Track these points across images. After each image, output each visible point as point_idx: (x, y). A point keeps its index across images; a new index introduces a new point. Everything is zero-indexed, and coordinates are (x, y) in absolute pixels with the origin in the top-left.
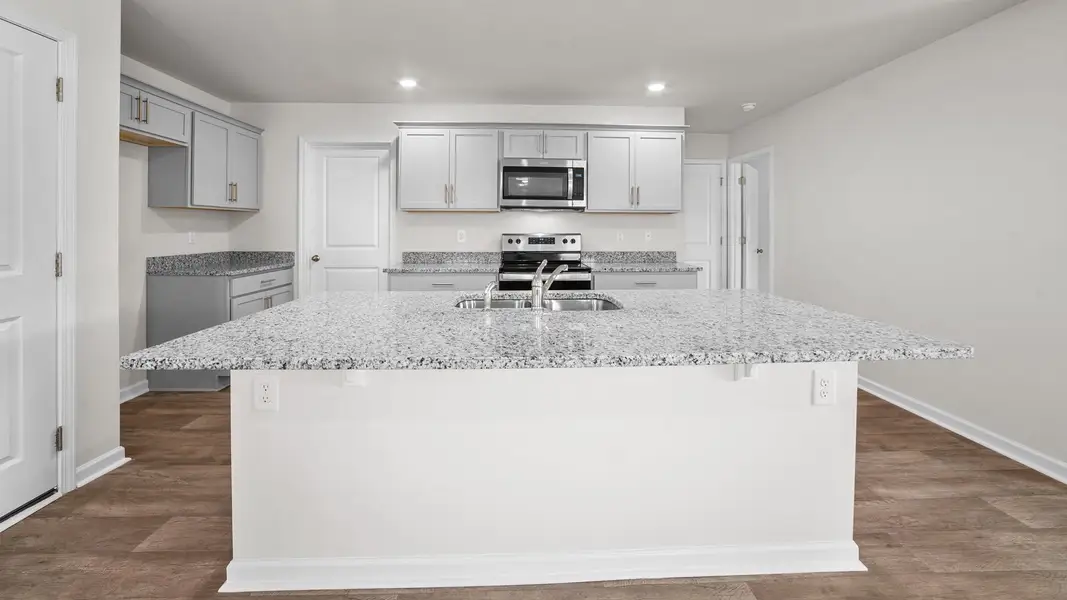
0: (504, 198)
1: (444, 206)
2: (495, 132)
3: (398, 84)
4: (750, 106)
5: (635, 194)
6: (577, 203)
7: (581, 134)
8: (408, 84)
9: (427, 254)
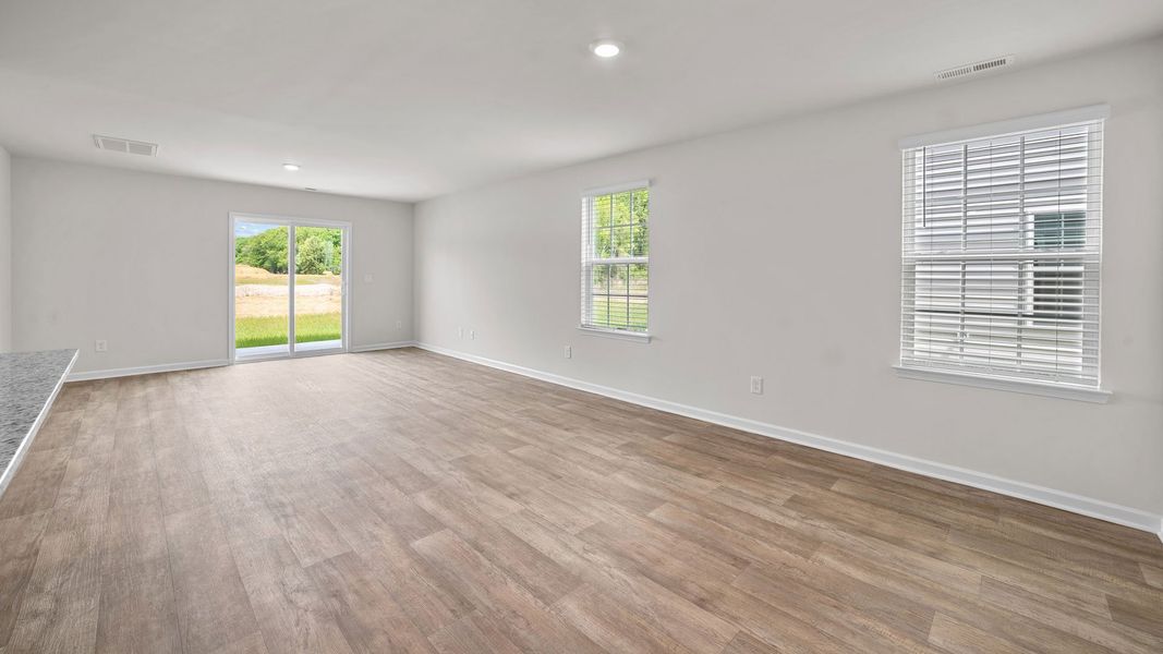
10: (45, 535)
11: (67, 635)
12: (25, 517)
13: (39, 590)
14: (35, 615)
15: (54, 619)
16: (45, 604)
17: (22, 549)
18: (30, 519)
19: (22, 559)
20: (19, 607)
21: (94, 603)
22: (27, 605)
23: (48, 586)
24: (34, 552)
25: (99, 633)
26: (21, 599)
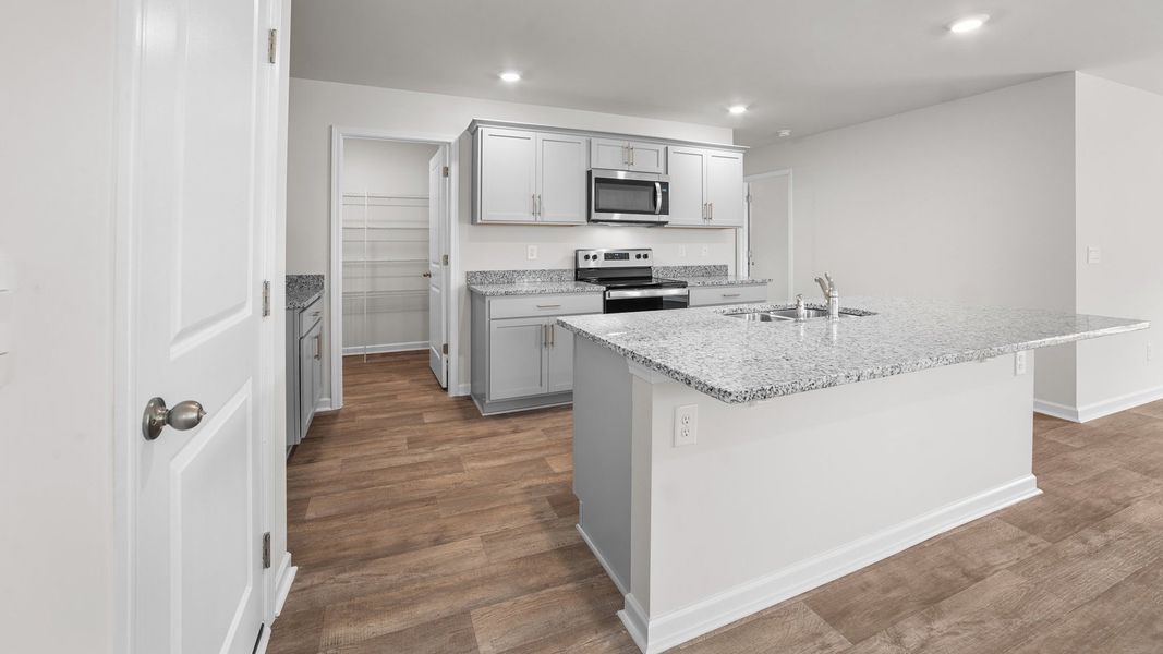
0: (596, 211)
1: (531, 219)
2: (583, 139)
3: (499, 78)
4: (786, 133)
5: (707, 209)
6: (663, 218)
7: (661, 148)
8: (510, 77)
9: (495, 274)
10: (1147, 499)
11: (1090, 570)
12: (1146, 477)
13: (1103, 530)
14: (1085, 542)
15: (1093, 554)
16: (1097, 540)
17: (1119, 497)
18: (1147, 481)
19: (1113, 503)
20: (1080, 530)
21: (1130, 569)
22: (1086, 532)
23: (1111, 533)
24: (1126, 504)
25: (1110, 590)
26: (1086, 526)
